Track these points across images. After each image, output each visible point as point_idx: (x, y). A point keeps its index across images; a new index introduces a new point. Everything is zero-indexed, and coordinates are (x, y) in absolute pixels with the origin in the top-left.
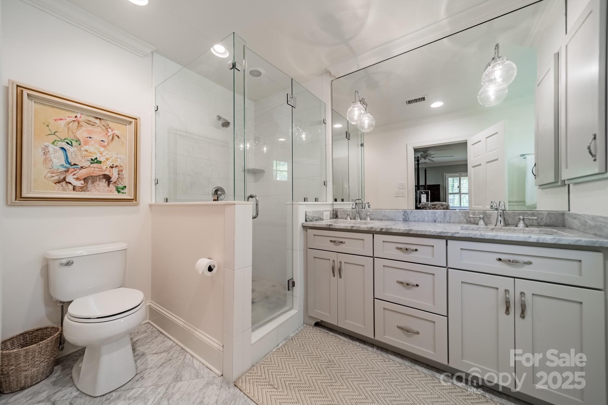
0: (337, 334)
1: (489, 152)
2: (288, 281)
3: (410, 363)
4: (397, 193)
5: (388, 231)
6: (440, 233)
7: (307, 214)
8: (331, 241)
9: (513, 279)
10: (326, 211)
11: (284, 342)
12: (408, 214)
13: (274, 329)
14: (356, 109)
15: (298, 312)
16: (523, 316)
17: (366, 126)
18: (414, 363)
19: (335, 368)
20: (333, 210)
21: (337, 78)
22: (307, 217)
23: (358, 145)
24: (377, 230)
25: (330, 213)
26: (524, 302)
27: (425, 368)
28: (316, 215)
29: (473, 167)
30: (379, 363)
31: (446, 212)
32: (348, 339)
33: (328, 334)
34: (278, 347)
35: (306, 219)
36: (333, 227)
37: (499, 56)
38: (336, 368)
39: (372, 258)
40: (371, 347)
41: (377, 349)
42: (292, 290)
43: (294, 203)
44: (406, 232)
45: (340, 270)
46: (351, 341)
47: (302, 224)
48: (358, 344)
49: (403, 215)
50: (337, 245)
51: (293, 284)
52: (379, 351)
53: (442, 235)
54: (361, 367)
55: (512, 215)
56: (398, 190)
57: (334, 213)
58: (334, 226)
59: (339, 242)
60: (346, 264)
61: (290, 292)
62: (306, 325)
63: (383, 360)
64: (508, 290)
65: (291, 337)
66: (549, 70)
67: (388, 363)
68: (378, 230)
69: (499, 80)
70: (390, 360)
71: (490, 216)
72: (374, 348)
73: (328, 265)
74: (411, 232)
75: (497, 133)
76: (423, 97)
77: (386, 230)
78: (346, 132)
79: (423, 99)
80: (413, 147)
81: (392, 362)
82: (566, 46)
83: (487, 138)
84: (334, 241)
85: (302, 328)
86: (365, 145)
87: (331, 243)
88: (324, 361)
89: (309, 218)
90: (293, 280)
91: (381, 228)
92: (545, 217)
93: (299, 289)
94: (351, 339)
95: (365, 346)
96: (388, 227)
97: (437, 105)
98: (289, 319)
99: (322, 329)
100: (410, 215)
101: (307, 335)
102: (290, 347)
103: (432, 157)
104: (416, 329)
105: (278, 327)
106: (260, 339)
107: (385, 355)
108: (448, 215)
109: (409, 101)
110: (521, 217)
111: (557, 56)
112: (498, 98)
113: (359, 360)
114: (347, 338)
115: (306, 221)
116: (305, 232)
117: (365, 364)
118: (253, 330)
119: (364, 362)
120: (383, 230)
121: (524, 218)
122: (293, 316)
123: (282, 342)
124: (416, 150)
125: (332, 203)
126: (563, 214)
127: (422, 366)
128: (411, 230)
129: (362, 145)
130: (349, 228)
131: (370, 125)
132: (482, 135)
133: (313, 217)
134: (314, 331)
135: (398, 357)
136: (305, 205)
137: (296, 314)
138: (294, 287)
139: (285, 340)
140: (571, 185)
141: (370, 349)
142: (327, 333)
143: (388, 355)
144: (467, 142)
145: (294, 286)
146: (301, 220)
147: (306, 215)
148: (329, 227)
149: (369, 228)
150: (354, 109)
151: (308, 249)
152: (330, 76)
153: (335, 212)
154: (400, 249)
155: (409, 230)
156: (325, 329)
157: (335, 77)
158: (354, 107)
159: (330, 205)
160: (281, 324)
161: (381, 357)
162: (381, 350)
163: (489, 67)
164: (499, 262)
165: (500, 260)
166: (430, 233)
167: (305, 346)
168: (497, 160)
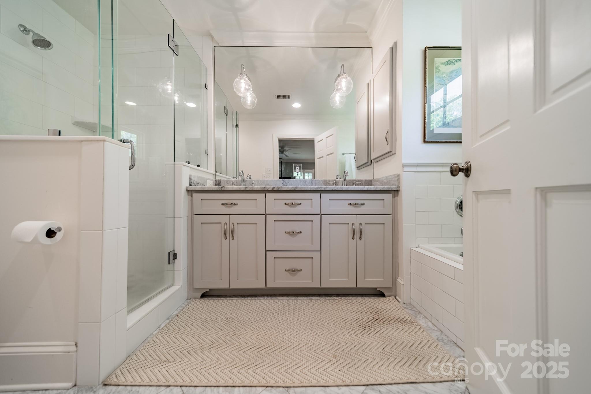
0: (228, 297)
1: (328, 148)
2: (169, 253)
3: (294, 297)
4: (265, 177)
5: (279, 190)
6: (317, 188)
7: (192, 178)
8: (223, 204)
9: (356, 215)
10: (210, 179)
11: (168, 321)
12: (286, 183)
13: (155, 308)
14: (243, 81)
15: (181, 287)
16: (360, 238)
17: (249, 103)
18: (297, 297)
19: (234, 322)
20: (216, 181)
21: (220, 46)
22: (192, 181)
23: (233, 125)
24: (269, 189)
25: (213, 183)
26: (362, 229)
27: (305, 297)
28: (200, 182)
29: (319, 158)
30: (272, 305)
31: (313, 180)
32: (240, 298)
33: (219, 300)
34: (160, 328)
35: (191, 184)
36: (225, 189)
37: (344, 72)
38: (236, 321)
39: (265, 215)
40: (262, 297)
41: (267, 297)
42: (173, 264)
43: (176, 163)
44: (293, 189)
45: (233, 232)
46: (243, 298)
47: (187, 188)
48: (250, 298)
49: (283, 183)
50: (229, 207)
51: (175, 256)
52: (269, 298)
53: (318, 189)
54: (258, 312)
55: (349, 182)
56: (265, 174)
57: (217, 184)
58: (227, 187)
59: (231, 204)
60: (239, 225)
61: (171, 265)
62: (190, 300)
63: (274, 302)
64: (354, 223)
65: (175, 314)
66: (364, 93)
67: (279, 302)
68: (271, 189)
69: (344, 89)
70: (280, 300)
71: (338, 182)
72: (264, 297)
73: (218, 230)
74: (297, 189)
75: (333, 134)
76: (289, 95)
77: (278, 188)
78: (225, 107)
79: (288, 97)
80: (278, 138)
81: (282, 301)
82: (373, 79)
83: (327, 137)
84: (226, 204)
85: (186, 304)
86: (239, 126)
87: (223, 206)
88: (221, 321)
89: (193, 182)
90: (175, 251)
91: (273, 187)
92: (364, 183)
93: (182, 262)
94: (243, 297)
95: (256, 298)
96: (279, 186)
97: (297, 105)
98: (172, 295)
99: (210, 299)
100: (288, 184)
101: (194, 307)
102: (178, 323)
103: (287, 152)
104: (299, 268)
105: (159, 305)
106: (138, 322)
107: (275, 299)
108: (314, 183)
109: (278, 96)
110: (354, 182)
111: (368, 85)
112: (341, 102)
113: (254, 308)
114: (238, 297)
115: (190, 185)
116: (190, 197)
117: (261, 309)
118: (129, 312)
119: (259, 308)
120: (275, 189)
121: (355, 183)
122: (176, 292)
123: (164, 323)
124: (280, 141)
125: (214, 173)
126: (371, 181)
127: (302, 297)
128: (297, 187)
129: (237, 126)
130: (242, 189)
131: (253, 103)
132: (323, 136)
133: (197, 183)
134: (202, 302)
135: (284, 297)
136: (189, 168)
137: (180, 288)
138: (176, 260)
139: (167, 319)
140: (374, 163)
141: (262, 298)
142: (217, 299)
143: (277, 298)
144: (314, 140)
145: (176, 258)
146: (186, 184)
147: (190, 179)
148: (220, 190)
149: (262, 187)
150: (241, 81)
151: (194, 215)
152: (212, 40)
153: (218, 182)
154: (288, 204)
155: (295, 187)
156: (213, 298)
157: (219, 44)
158: (241, 79)
159: (212, 175)
160: (164, 301)
161: (272, 301)
162: (270, 297)
163: (339, 79)
164: (350, 206)
165: (350, 204)
166: (310, 189)
167: (196, 316)
168: (333, 153)
